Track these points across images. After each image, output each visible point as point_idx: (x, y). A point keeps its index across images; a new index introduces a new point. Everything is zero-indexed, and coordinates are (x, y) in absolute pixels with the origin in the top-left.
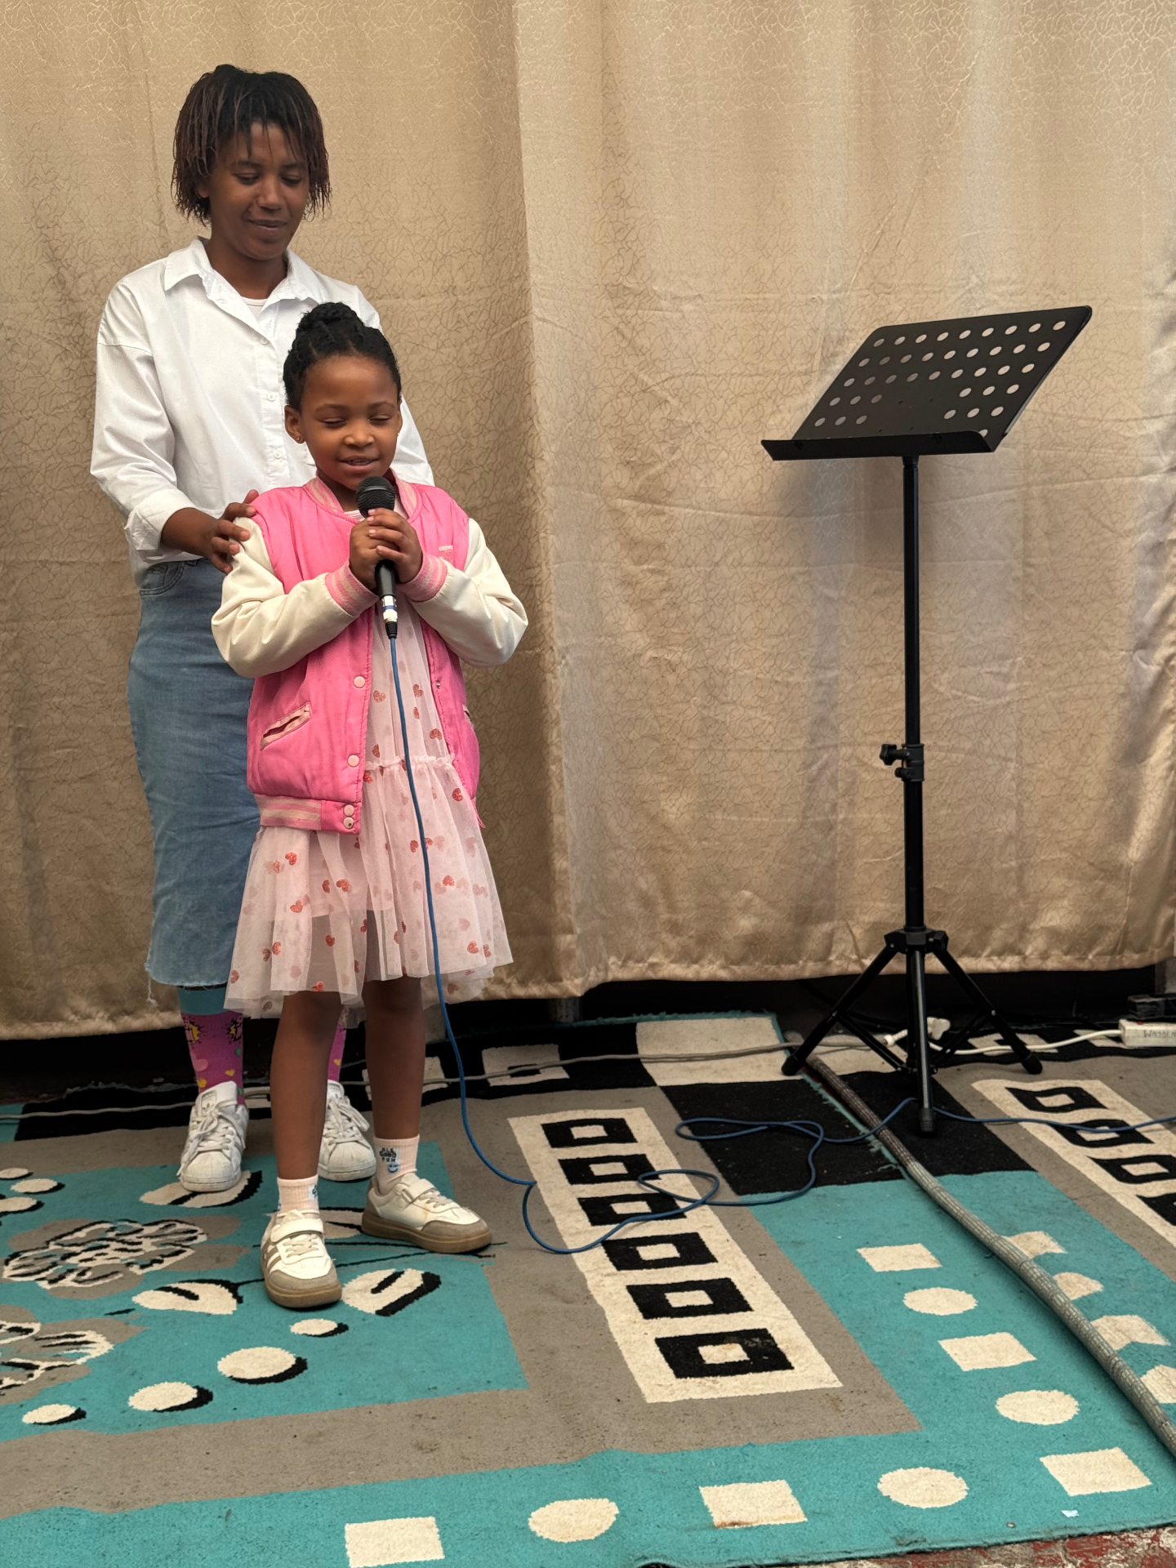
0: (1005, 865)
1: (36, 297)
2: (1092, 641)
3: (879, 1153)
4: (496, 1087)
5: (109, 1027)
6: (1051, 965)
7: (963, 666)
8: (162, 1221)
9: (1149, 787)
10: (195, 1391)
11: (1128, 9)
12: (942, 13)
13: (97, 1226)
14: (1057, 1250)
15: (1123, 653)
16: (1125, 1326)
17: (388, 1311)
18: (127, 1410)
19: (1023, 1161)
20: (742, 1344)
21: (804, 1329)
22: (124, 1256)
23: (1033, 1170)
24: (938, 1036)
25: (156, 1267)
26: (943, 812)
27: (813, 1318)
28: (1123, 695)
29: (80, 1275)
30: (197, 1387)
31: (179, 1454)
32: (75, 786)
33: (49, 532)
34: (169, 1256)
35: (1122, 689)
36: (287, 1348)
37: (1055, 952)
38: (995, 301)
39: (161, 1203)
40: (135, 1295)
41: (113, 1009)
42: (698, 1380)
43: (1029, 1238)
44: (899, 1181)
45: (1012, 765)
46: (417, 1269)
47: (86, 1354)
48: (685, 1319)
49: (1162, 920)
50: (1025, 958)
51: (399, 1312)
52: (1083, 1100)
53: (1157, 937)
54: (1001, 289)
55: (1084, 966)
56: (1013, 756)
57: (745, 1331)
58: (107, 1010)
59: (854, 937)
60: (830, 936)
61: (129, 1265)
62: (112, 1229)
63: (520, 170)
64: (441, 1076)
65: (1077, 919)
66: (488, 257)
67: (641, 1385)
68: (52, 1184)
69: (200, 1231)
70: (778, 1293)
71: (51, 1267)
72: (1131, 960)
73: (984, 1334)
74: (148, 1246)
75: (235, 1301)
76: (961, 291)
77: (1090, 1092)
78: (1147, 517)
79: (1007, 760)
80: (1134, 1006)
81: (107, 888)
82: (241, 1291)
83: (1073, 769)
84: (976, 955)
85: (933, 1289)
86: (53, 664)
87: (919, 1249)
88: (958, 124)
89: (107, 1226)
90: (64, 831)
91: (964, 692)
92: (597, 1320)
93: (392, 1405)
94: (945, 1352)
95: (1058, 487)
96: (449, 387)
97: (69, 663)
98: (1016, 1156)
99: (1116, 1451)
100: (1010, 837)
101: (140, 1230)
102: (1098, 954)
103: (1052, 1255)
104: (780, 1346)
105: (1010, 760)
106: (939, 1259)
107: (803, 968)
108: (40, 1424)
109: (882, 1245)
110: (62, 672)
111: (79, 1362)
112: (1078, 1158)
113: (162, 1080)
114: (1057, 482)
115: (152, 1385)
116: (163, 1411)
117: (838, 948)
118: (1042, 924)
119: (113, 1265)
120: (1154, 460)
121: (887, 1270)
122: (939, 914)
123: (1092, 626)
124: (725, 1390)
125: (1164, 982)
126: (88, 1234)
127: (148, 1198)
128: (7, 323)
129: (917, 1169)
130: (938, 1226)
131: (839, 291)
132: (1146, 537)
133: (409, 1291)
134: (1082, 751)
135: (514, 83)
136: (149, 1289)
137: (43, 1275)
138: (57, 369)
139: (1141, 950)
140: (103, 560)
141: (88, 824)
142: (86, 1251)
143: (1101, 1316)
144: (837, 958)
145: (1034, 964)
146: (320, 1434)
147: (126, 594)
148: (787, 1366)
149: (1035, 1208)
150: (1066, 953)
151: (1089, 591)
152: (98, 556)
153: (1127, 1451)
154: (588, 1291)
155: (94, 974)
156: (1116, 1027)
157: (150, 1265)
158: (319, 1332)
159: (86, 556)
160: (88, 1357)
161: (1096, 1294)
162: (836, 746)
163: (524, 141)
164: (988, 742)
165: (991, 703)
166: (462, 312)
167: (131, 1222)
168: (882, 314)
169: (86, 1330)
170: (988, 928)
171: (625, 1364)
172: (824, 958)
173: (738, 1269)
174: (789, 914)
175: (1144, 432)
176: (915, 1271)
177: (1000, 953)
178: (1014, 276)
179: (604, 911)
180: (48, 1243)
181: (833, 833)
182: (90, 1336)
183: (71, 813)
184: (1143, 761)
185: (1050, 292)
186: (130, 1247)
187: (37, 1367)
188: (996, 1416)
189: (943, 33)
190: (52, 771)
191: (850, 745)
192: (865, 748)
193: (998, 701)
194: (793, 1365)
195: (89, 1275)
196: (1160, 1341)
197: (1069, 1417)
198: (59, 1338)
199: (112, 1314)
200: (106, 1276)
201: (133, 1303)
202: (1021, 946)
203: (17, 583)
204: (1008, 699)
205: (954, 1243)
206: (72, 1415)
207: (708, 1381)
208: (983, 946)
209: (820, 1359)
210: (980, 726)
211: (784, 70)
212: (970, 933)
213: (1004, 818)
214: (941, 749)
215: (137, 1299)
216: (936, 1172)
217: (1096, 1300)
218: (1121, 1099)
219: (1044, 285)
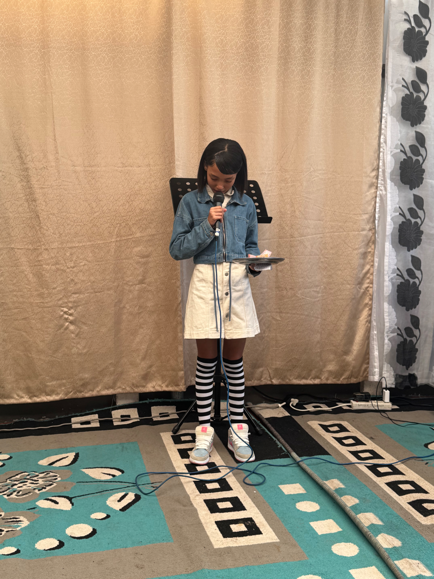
0: (316, 351)
1: (12, 162)
2: (345, 282)
3: (281, 447)
4: (155, 421)
5: (29, 401)
6: (329, 382)
7: (305, 289)
8: (46, 472)
9: (360, 327)
10: (58, 542)
11: (361, 88)
12: (305, 86)
13: (23, 474)
14: (342, 486)
15: (354, 286)
16: (368, 517)
17: (124, 509)
18: (35, 549)
19: (326, 452)
20: (244, 524)
21: (264, 518)
22: (33, 485)
23: (330, 455)
24: (295, 405)
25: (44, 490)
26: (298, 334)
27: (267, 513)
28: (353, 299)
29: (17, 493)
30: (59, 540)
31: (53, 569)
32: (20, 321)
33: (15, 238)
34: (48, 486)
35: (353, 297)
36: (89, 524)
37: (331, 378)
38: (318, 176)
39: (45, 465)
40: (37, 502)
41: (31, 395)
42: (231, 539)
43: (333, 482)
44: (288, 459)
45: (319, 320)
46: (133, 492)
47: (20, 526)
48: (224, 513)
49: (363, 368)
50: (322, 380)
51: (127, 510)
52: (343, 429)
53: (361, 373)
54: (320, 172)
55: (339, 382)
56: (320, 317)
57: (245, 518)
58: (29, 395)
59: (269, 373)
60: (262, 372)
61: (34, 489)
62: (29, 475)
63: (173, 129)
64: (138, 416)
65: (337, 368)
66: (161, 155)
67: (212, 541)
68: (8, 456)
69: (58, 476)
70: (254, 503)
71: (8, 490)
72: (353, 381)
73: (324, 520)
74: (41, 482)
75: (71, 505)
76: (308, 172)
77: (344, 426)
78: (362, 244)
79: (318, 318)
80: (355, 396)
81: (30, 355)
82: (73, 500)
83: (337, 321)
84: (307, 379)
85: (305, 502)
86: (14, 282)
87: (298, 486)
88: (308, 121)
89: (27, 474)
90: (16, 336)
91: (305, 297)
92: (194, 512)
93: (127, 549)
94: (312, 527)
95: (335, 234)
96: (147, 196)
97: (20, 281)
98: (324, 450)
99: (374, 567)
100: (318, 342)
101: (37, 476)
102: (344, 379)
103: (341, 488)
104: (257, 525)
105: (319, 318)
106: (306, 489)
107: (254, 382)
108: (4, 555)
109: (286, 484)
110: (17, 284)
111: (18, 529)
112: (344, 450)
113: (45, 417)
114: (335, 232)
115: (43, 539)
116: (47, 550)
117: (264, 376)
118: (327, 369)
119: (29, 489)
120: (365, 227)
121: (289, 494)
122: (296, 366)
123: (345, 277)
124: (240, 543)
125: (363, 388)
126: (20, 476)
127: (41, 462)
128: (2, 170)
129: (294, 455)
130: (303, 477)
131: (271, 171)
132: (362, 250)
133: (130, 501)
134: (340, 316)
135: (172, 101)
136: (41, 499)
137: (5, 493)
138: (19, 186)
139: (356, 378)
140: (32, 248)
141: (24, 334)
142: (20, 483)
143: (360, 513)
144: (264, 379)
145: (324, 382)
146: (102, 561)
147: (39, 259)
148: (260, 533)
149: (333, 469)
150: (334, 379)
151: (344, 266)
152: (30, 247)
153: (377, 567)
154: (191, 502)
155: (25, 383)
156: (349, 402)
157: (41, 490)
158: (100, 518)
159: (26, 246)
160: (21, 527)
161: (357, 504)
162: (265, 313)
163: (174, 120)
164: (312, 312)
165: (314, 300)
166: (152, 172)
167: (35, 472)
168: (283, 179)
169: (20, 516)
170: (311, 370)
171: (206, 532)
172: (260, 379)
173: (240, 493)
174: (250, 366)
175: (362, 218)
176: (298, 494)
177: (314, 378)
178: (324, 168)
179: (190, 363)
180: (7, 480)
181: (264, 340)
182: (22, 518)
183: (18, 330)
184: (358, 319)
185: (335, 174)
186: (35, 482)
187: (3, 531)
188: (332, 553)
189: (305, 92)
190: (13, 317)
191: (270, 312)
192: (274, 313)
193: (316, 300)
194: (262, 532)
195: (21, 493)
196: (380, 523)
197: (356, 553)
198: (11, 519)
199: (29, 509)
200: (26, 494)
201: (36, 505)
202: (320, 376)
203: (3, 255)
204: (318, 299)
205: (309, 483)
206: (16, 551)
207: (234, 539)
208: (309, 377)
209: (271, 530)
210: (310, 307)
211: (256, 101)
212: (305, 372)
213: (316, 336)
214: (298, 314)
215: (38, 503)
216: (300, 456)
217: (358, 506)
218: (354, 429)
219: (333, 171)
